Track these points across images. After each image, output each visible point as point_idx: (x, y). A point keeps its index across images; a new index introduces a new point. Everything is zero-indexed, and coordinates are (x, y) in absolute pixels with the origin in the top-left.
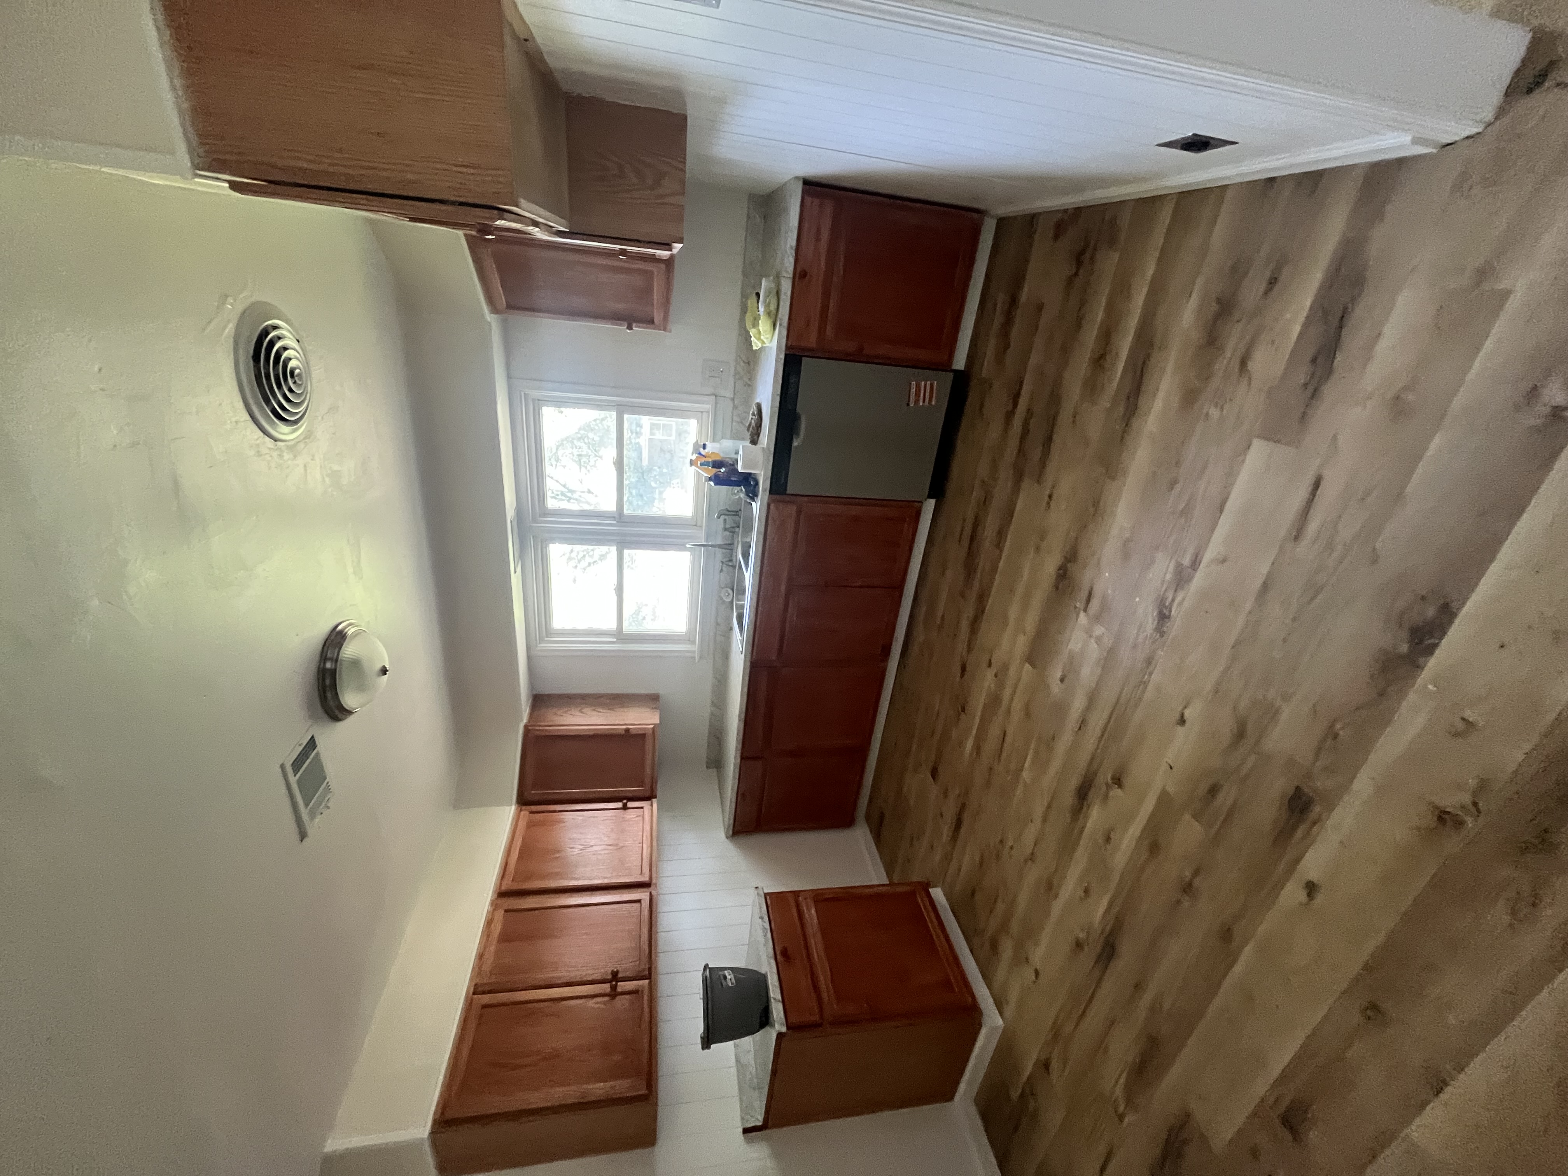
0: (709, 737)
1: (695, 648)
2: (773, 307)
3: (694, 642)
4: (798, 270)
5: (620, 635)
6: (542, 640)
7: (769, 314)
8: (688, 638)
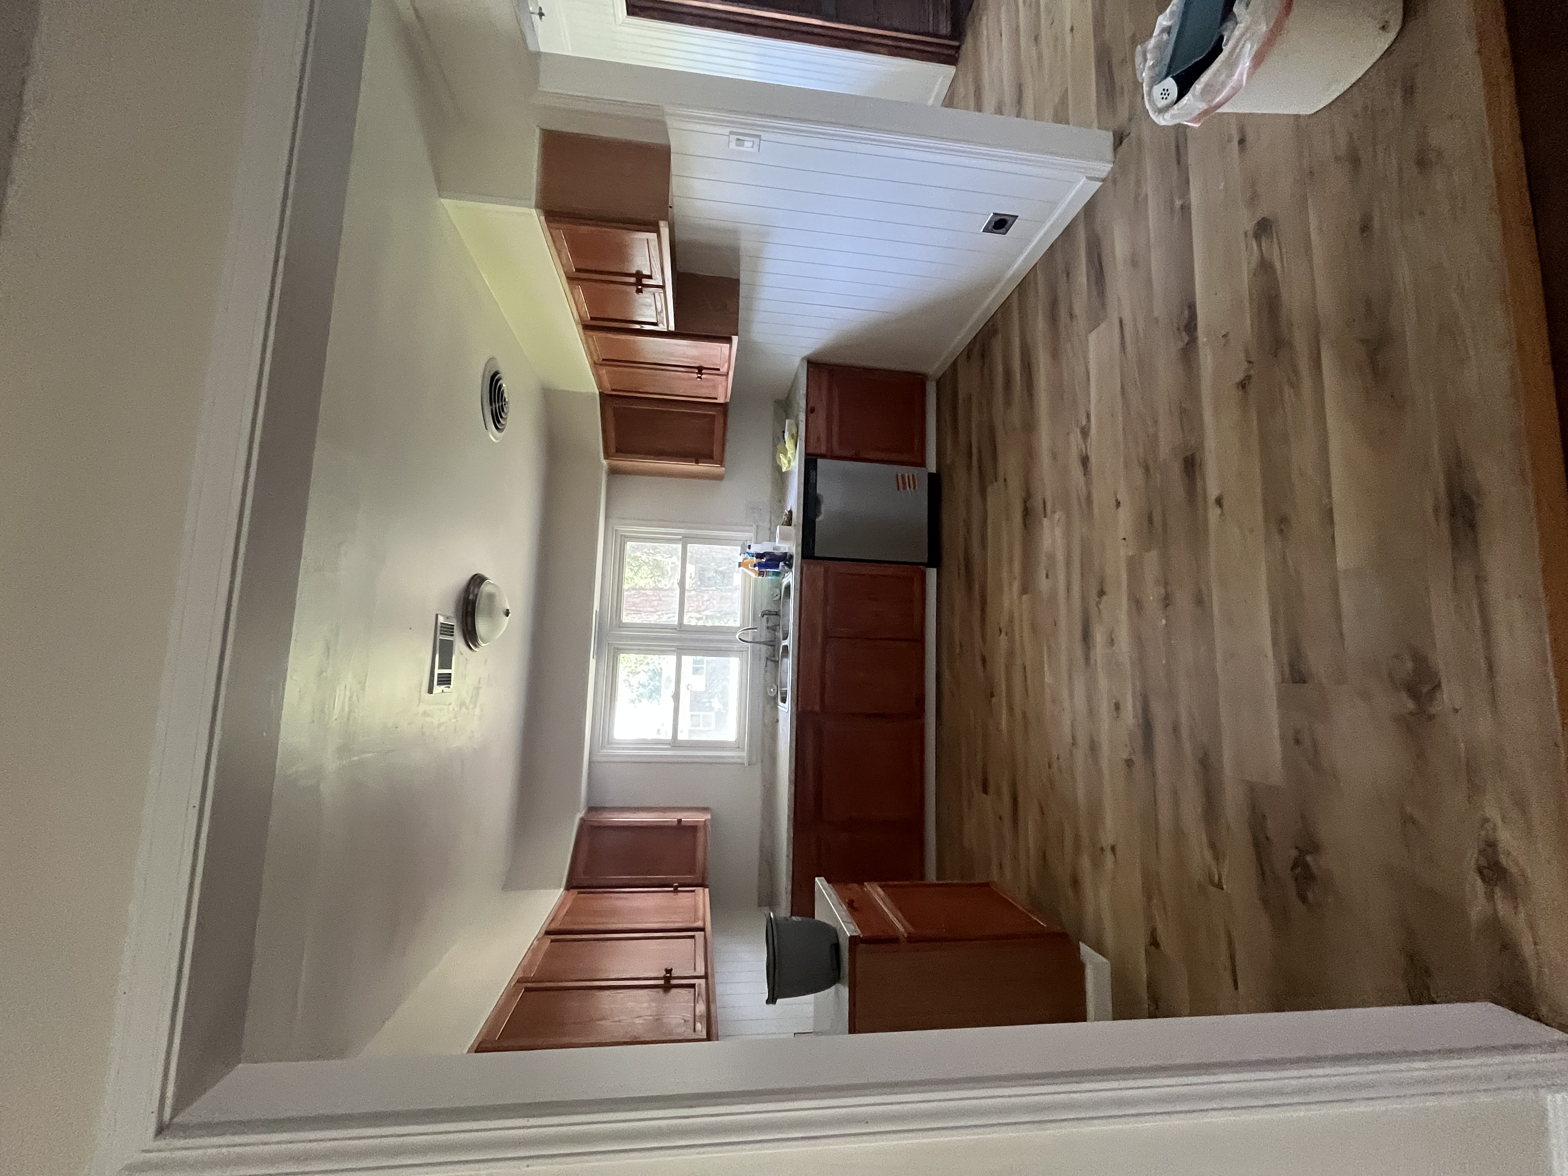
0: (760, 864)
1: (745, 754)
2: (794, 431)
3: (743, 750)
4: (809, 409)
5: (675, 743)
6: (603, 747)
7: (792, 436)
8: (737, 746)
